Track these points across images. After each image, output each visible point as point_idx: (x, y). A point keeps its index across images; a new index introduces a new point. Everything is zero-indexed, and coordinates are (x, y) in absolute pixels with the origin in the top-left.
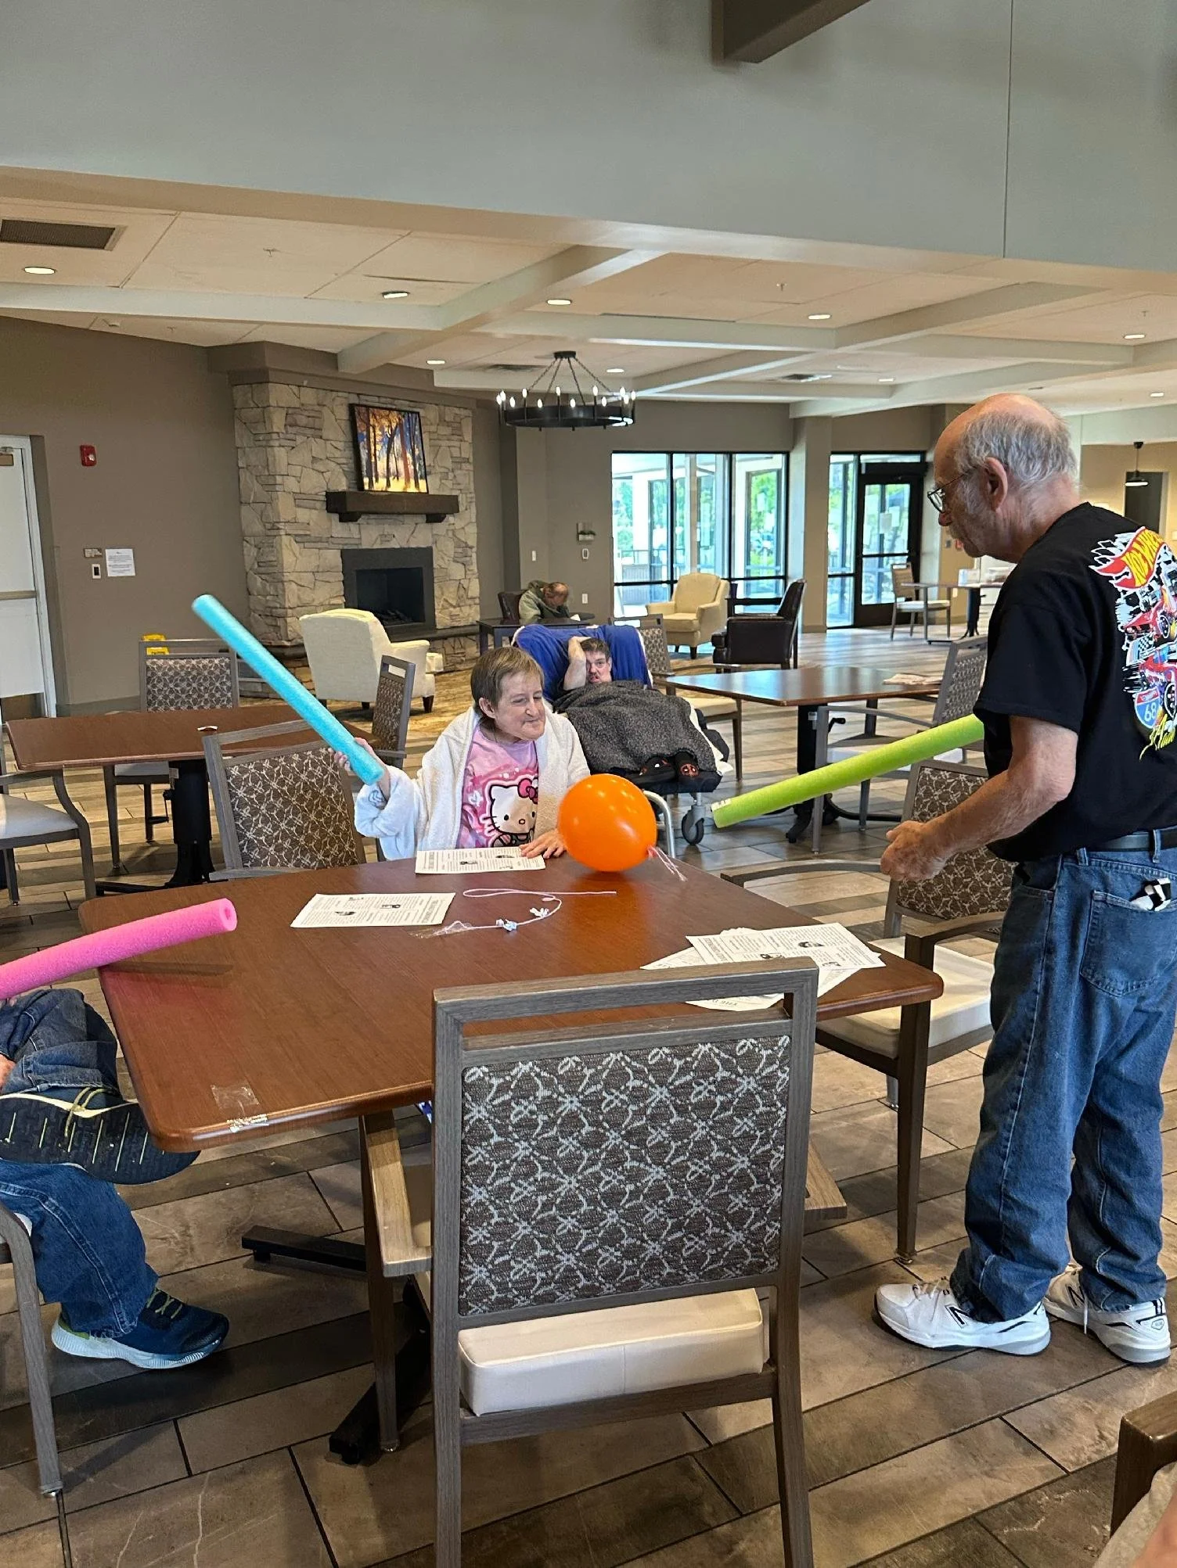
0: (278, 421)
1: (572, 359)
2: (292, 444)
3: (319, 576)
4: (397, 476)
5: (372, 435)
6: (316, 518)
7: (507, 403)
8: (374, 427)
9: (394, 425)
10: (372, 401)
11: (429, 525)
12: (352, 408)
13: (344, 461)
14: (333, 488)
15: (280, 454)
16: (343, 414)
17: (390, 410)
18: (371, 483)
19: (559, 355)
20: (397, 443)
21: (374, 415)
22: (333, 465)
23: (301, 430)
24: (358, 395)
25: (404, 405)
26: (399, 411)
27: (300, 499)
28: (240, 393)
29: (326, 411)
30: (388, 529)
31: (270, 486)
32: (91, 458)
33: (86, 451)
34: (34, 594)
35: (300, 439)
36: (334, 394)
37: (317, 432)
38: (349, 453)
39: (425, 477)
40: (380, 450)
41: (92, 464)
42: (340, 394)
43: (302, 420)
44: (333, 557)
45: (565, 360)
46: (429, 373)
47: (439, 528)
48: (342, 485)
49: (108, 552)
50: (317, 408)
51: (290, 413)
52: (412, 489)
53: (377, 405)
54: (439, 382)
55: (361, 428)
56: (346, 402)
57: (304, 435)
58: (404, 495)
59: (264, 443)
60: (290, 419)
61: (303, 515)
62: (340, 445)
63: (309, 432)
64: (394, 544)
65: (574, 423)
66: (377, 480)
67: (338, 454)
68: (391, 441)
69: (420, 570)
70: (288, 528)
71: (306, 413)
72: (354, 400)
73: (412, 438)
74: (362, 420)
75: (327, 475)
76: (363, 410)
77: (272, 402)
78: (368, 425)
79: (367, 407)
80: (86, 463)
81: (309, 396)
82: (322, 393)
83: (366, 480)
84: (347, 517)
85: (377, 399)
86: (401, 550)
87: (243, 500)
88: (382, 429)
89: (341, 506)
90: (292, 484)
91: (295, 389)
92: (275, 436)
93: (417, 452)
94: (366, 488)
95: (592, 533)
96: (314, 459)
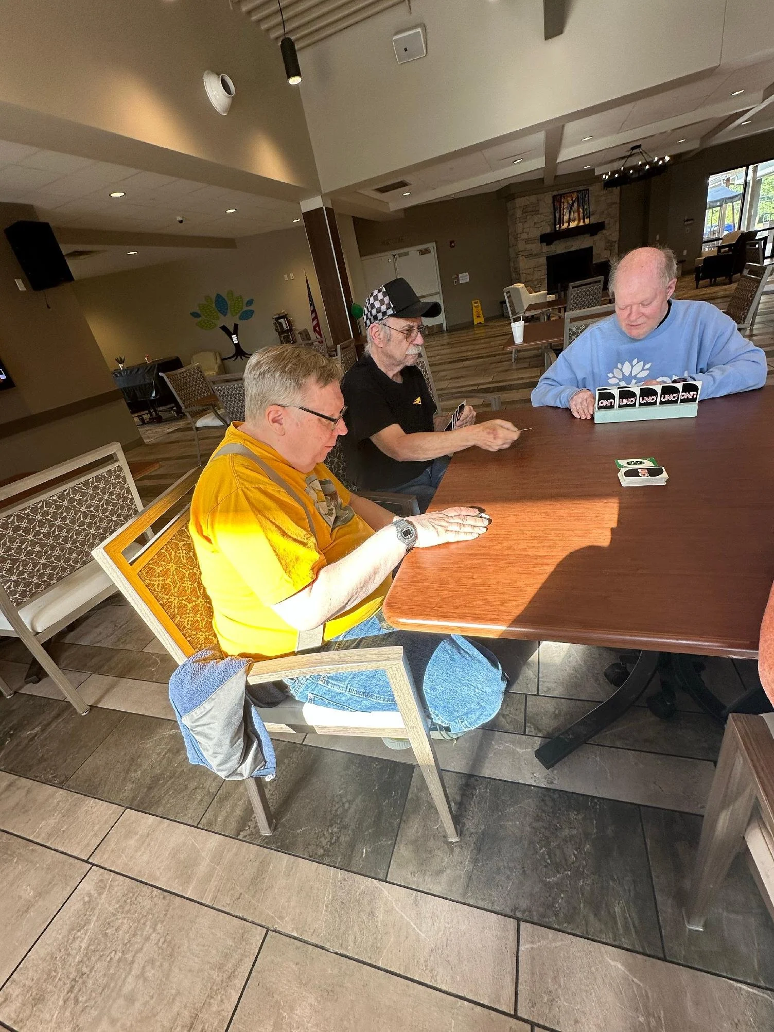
0: (519, 213)
2: (525, 220)
3: (536, 269)
4: (574, 220)
5: (562, 206)
6: (535, 247)
7: (606, 178)
8: (564, 203)
9: (574, 199)
11: (593, 237)
12: (553, 197)
13: (549, 220)
14: (543, 232)
15: (520, 225)
16: (549, 201)
17: (573, 192)
18: (560, 227)
20: (575, 205)
21: (564, 197)
22: (543, 223)
23: (529, 213)
24: (559, 190)
25: (581, 188)
26: (577, 191)
27: (527, 241)
28: (509, 205)
29: (541, 202)
30: (569, 243)
31: (516, 238)
32: (453, 245)
33: (452, 242)
34: (439, 293)
35: (529, 217)
36: (545, 194)
37: (537, 212)
38: (551, 216)
39: (589, 217)
40: (566, 211)
41: (454, 247)
42: (548, 193)
43: (530, 209)
44: (543, 260)
47: (596, 238)
48: (547, 230)
49: (460, 275)
50: (537, 202)
51: (525, 207)
52: (581, 224)
53: (566, 192)
55: (558, 205)
56: (551, 196)
57: (531, 215)
58: (577, 227)
59: (513, 223)
60: (524, 210)
61: (529, 247)
62: (547, 214)
63: (532, 213)
64: (573, 249)
66: (563, 225)
67: (545, 218)
68: (572, 206)
70: (522, 254)
71: (532, 206)
72: (555, 193)
73: (584, 201)
74: (558, 201)
75: (541, 229)
76: (559, 197)
77: (518, 205)
78: (560, 202)
79: (561, 195)
80: (452, 247)
81: (533, 198)
82: (540, 195)
83: (558, 226)
84: (549, 243)
85: (567, 190)
86: (577, 251)
87: (509, 245)
88: (568, 202)
89: (547, 239)
90: (525, 236)
91: (527, 197)
92: (518, 219)
93: (585, 207)
94: (558, 229)
95: (692, 220)
96: (535, 223)
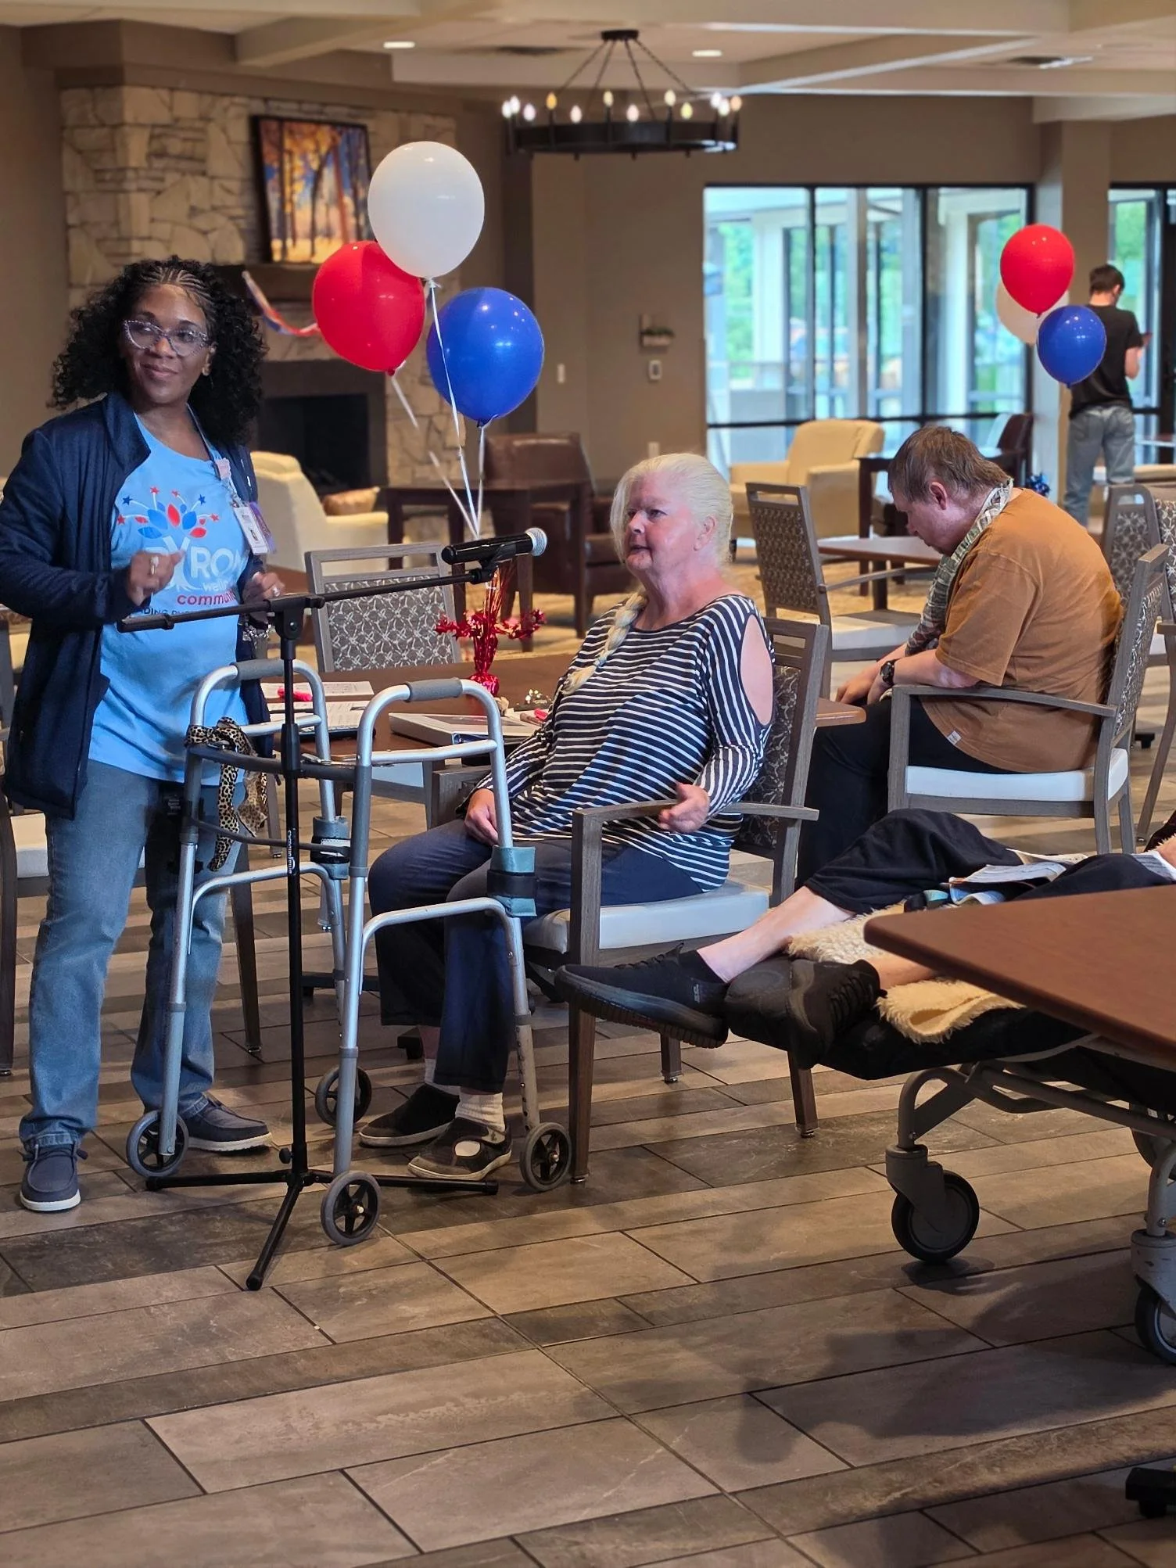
0: (136, 149)
1: (631, 42)
2: (157, 185)
4: (329, 235)
5: (287, 167)
7: (520, 115)
8: (291, 154)
9: (324, 149)
10: (287, 109)
12: (255, 124)
13: (239, 212)
14: (221, 257)
15: (140, 204)
16: (240, 132)
17: (319, 123)
18: (284, 250)
19: (610, 36)
20: (329, 180)
21: (291, 133)
22: (221, 220)
23: (171, 163)
24: (266, 100)
25: (341, 113)
26: (333, 124)
28: (74, 103)
29: (213, 130)
35: (171, 178)
36: (226, 101)
37: (196, 164)
38: (249, 198)
40: (300, 192)
42: (237, 100)
43: (175, 146)
45: (620, 44)
46: (386, 58)
48: (235, 252)
50: (199, 124)
51: (158, 132)
53: (296, 115)
54: (401, 74)
55: (270, 158)
56: (246, 113)
57: (177, 170)
59: (112, 186)
60: (156, 145)
62: (235, 186)
63: (184, 165)
64: (321, 354)
65: (634, 149)
66: (294, 244)
67: (231, 200)
68: (318, 177)
69: (362, 398)
71: (182, 134)
72: (258, 107)
73: (354, 170)
74: (272, 143)
75: (213, 236)
76: (274, 125)
77: (129, 117)
78: (281, 149)
79: (281, 121)
81: (187, 105)
82: (208, 99)
83: (276, 244)
85: (294, 106)
87: (74, 280)
88: (304, 157)
91: (164, 94)
92: (130, 174)
93: (362, 194)
94: (277, 257)
95: (668, 333)
96: (194, 211)
